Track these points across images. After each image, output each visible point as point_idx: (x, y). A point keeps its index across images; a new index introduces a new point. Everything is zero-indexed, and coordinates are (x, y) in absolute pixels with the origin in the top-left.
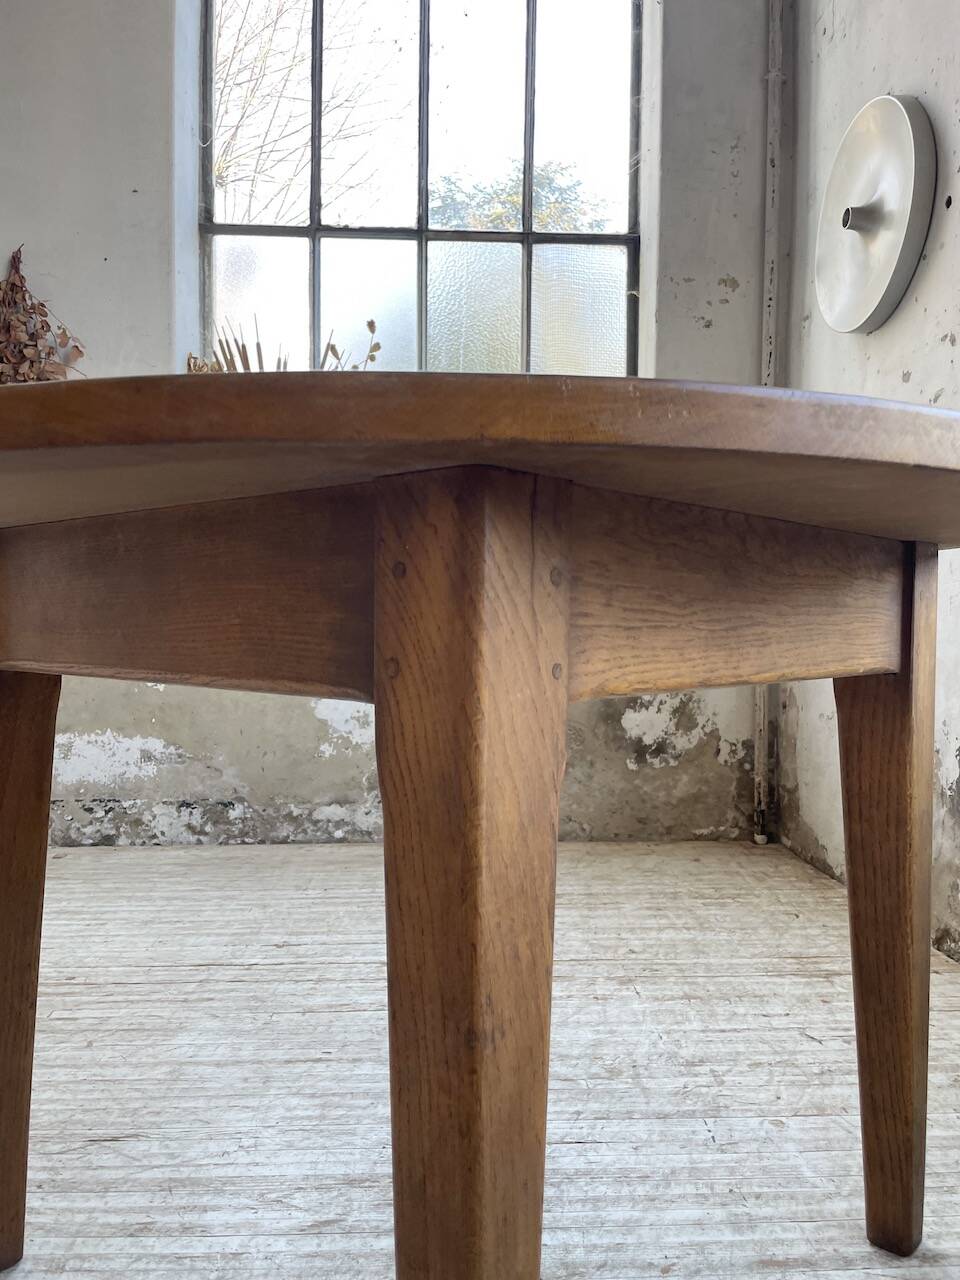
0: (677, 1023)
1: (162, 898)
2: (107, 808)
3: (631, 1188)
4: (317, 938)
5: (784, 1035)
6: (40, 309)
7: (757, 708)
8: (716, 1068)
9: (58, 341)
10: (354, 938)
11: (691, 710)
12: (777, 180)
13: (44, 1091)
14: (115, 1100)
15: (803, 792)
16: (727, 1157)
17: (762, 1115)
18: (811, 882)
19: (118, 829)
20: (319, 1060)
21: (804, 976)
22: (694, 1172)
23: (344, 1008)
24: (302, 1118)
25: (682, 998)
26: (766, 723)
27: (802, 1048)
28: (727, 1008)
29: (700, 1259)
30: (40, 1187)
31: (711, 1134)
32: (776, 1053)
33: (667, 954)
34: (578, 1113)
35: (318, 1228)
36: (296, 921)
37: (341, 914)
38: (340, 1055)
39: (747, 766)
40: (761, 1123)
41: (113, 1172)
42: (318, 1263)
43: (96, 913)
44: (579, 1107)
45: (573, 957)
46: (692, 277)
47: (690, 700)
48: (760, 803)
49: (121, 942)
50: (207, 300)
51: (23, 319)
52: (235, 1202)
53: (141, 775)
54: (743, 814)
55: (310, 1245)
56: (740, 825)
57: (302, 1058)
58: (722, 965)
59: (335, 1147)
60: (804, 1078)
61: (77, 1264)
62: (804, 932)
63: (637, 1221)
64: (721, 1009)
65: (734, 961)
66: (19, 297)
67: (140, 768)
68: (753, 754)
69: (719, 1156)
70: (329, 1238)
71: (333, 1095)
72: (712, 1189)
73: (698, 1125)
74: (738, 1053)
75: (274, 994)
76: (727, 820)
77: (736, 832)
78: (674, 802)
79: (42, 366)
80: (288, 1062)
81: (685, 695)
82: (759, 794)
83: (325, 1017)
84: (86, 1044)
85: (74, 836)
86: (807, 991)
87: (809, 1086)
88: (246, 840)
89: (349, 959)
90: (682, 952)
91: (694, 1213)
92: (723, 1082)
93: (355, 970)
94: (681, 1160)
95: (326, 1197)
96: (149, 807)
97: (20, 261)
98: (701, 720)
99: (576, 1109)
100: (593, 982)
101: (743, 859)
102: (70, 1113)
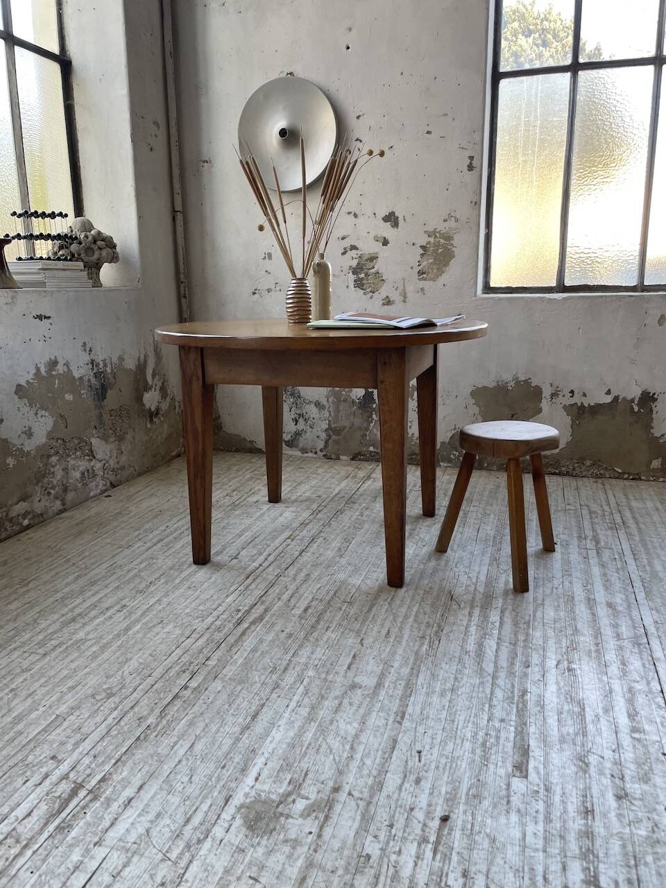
11: (166, 386)
12: (173, 67)
46: (144, 116)
47: (165, 380)
78: (164, 441)
98: (169, 392)
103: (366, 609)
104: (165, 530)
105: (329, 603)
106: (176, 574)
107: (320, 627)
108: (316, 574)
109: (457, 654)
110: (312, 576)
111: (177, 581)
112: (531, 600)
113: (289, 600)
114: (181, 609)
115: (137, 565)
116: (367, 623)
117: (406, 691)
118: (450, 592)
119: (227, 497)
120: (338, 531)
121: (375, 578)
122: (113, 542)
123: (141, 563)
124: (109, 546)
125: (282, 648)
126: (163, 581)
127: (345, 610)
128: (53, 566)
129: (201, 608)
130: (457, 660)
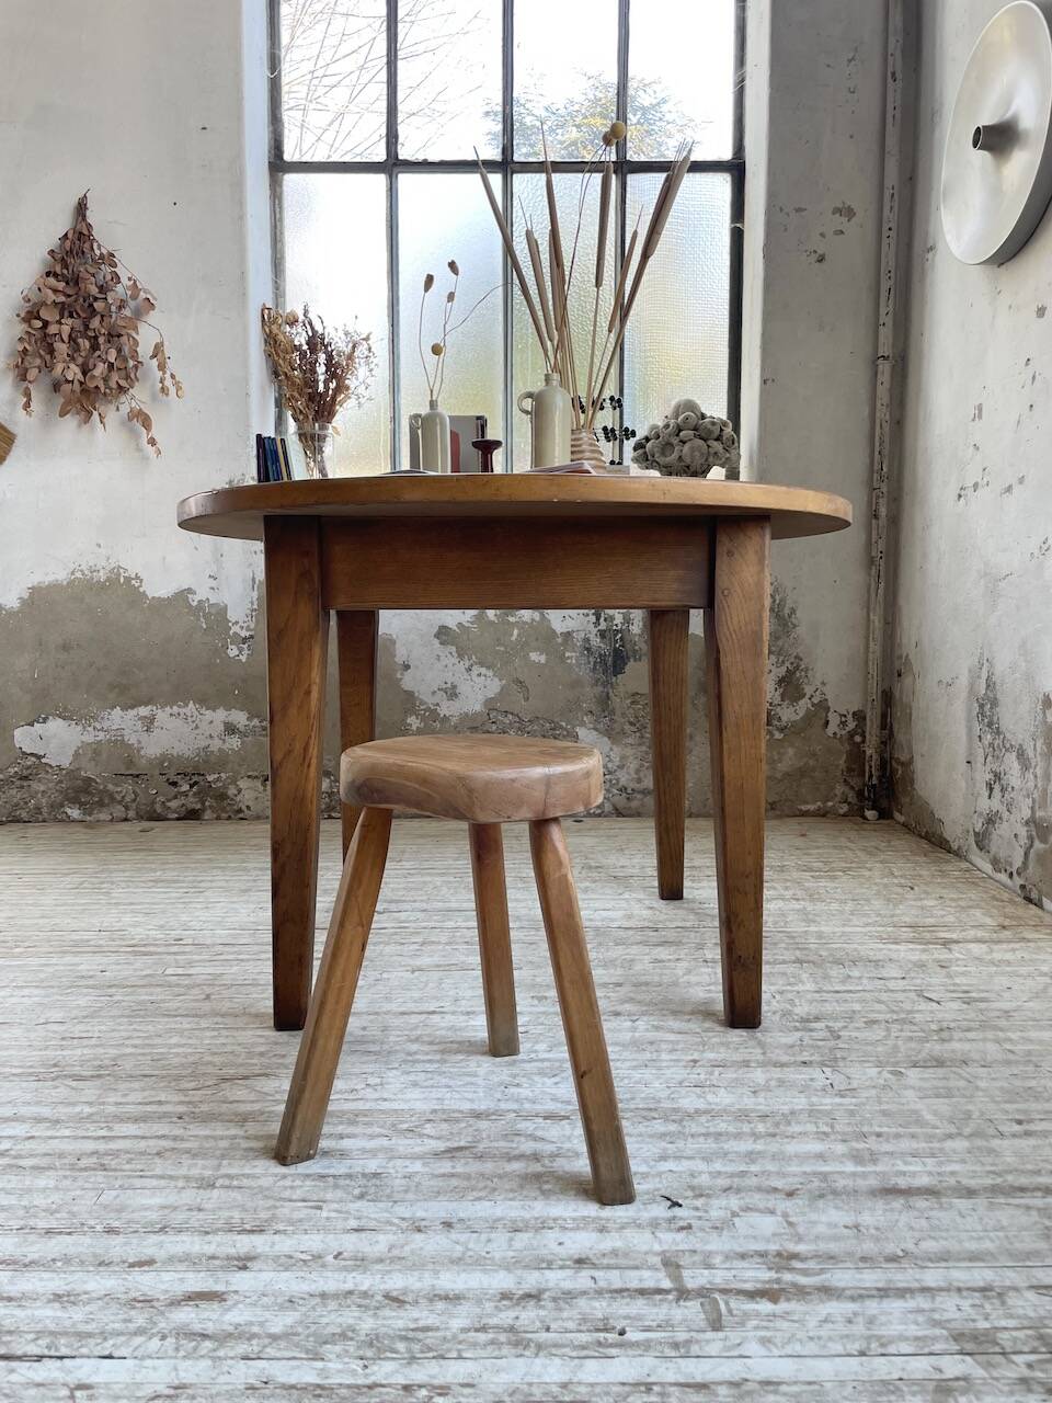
0: (790, 984)
1: (255, 868)
2: (192, 782)
3: (752, 1125)
4: (417, 905)
5: (901, 997)
6: (110, 259)
7: (870, 676)
8: (830, 1024)
9: (129, 293)
10: (454, 905)
11: (798, 679)
12: (899, 96)
13: (171, 1037)
14: (239, 1044)
15: (918, 764)
16: (846, 1101)
17: (880, 1064)
18: (925, 856)
19: (203, 804)
20: (433, 1012)
21: (921, 943)
22: (812, 1113)
23: (453, 968)
24: (423, 1061)
25: (794, 962)
26: (879, 692)
27: (920, 1008)
28: (841, 971)
29: (824, 1185)
30: (180, 1118)
31: (829, 1081)
32: (893, 1011)
33: (775, 923)
34: (695, 1061)
35: (452, 1153)
36: (393, 890)
37: (439, 884)
38: (453, 1008)
39: (858, 739)
40: (880, 1073)
41: (249, 1105)
42: (454, 1182)
43: (194, 882)
44: (696, 1056)
45: (680, 925)
46: (804, 207)
47: (797, 668)
48: (871, 776)
49: (223, 908)
50: (279, 245)
51: (92, 270)
52: (369, 1131)
53: (224, 747)
54: (852, 788)
55: (445, 1166)
56: (849, 800)
57: (416, 1010)
58: (834, 933)
59: (460, 1086)
60: (923, 1035)
61: (227, 1182)
62: (919, 904)
63: (759, 1153)
64: (835, 971)
65: (847, 929)
66: (87, 245)
67: (224, 740)
68: (865, 725)
69: (838, 1100)
70: (463, 1161)
71: (452, 1042)
72: (832, 1127)
73: (816, 1073)
74: (854, 1012)
75: (381, 954)
76: (836, 795)
77: (844, 808)
78: (779, 775)
79: (113, 320)
80: (403, 1013)
81: (792, 663)
82: (871, 767)
83: (435, 975)
84: (204, 997)
85: (159, 810)
86: (924, 957)
87: (928, 1042)
88: (333, 815)
89: (451, 924)
90: (792, 921)
91: (817, 1147)
92: (839, 1037)
93: (458, 934)
94: (801, 1102)
95: (456, 1128)
96: (234, 782)
97: (86, 209)
98: (808, 690)
99: (691, 1058)
100: (700, 947)
101: (853, 835)
102: (197, 1056)
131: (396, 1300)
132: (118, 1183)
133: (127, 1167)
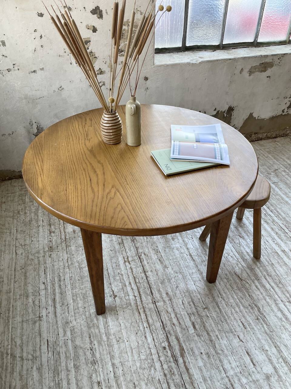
103: (217, 309)
104: (46, 289)
105: (199, 315)
106: (97, 331)
107: (213, 338)
108: (170, 291)
109: (280, 324)
110: (170, 293)
111: (105, 338)
112: (267, 264)
113: (179, 323)
114: (133, 365)
115: (64, 336)
116: (228, 321)
117: (287, 365)
118: (236, 274)
119: (53, 234)
120: (144, 244)
121: (198, 280)
122: (25, 319)
123: (65, 332)
124: (25, 324)
125: (214, 368)
126: (96, 342)
127: (210, 315)
128: (9, 370)
129: (143, 357)
130: (282, 327)
131: (277, 233)
132: (281, 277)
133: (277, 279)
